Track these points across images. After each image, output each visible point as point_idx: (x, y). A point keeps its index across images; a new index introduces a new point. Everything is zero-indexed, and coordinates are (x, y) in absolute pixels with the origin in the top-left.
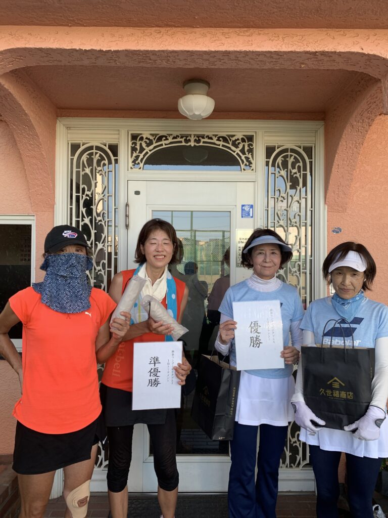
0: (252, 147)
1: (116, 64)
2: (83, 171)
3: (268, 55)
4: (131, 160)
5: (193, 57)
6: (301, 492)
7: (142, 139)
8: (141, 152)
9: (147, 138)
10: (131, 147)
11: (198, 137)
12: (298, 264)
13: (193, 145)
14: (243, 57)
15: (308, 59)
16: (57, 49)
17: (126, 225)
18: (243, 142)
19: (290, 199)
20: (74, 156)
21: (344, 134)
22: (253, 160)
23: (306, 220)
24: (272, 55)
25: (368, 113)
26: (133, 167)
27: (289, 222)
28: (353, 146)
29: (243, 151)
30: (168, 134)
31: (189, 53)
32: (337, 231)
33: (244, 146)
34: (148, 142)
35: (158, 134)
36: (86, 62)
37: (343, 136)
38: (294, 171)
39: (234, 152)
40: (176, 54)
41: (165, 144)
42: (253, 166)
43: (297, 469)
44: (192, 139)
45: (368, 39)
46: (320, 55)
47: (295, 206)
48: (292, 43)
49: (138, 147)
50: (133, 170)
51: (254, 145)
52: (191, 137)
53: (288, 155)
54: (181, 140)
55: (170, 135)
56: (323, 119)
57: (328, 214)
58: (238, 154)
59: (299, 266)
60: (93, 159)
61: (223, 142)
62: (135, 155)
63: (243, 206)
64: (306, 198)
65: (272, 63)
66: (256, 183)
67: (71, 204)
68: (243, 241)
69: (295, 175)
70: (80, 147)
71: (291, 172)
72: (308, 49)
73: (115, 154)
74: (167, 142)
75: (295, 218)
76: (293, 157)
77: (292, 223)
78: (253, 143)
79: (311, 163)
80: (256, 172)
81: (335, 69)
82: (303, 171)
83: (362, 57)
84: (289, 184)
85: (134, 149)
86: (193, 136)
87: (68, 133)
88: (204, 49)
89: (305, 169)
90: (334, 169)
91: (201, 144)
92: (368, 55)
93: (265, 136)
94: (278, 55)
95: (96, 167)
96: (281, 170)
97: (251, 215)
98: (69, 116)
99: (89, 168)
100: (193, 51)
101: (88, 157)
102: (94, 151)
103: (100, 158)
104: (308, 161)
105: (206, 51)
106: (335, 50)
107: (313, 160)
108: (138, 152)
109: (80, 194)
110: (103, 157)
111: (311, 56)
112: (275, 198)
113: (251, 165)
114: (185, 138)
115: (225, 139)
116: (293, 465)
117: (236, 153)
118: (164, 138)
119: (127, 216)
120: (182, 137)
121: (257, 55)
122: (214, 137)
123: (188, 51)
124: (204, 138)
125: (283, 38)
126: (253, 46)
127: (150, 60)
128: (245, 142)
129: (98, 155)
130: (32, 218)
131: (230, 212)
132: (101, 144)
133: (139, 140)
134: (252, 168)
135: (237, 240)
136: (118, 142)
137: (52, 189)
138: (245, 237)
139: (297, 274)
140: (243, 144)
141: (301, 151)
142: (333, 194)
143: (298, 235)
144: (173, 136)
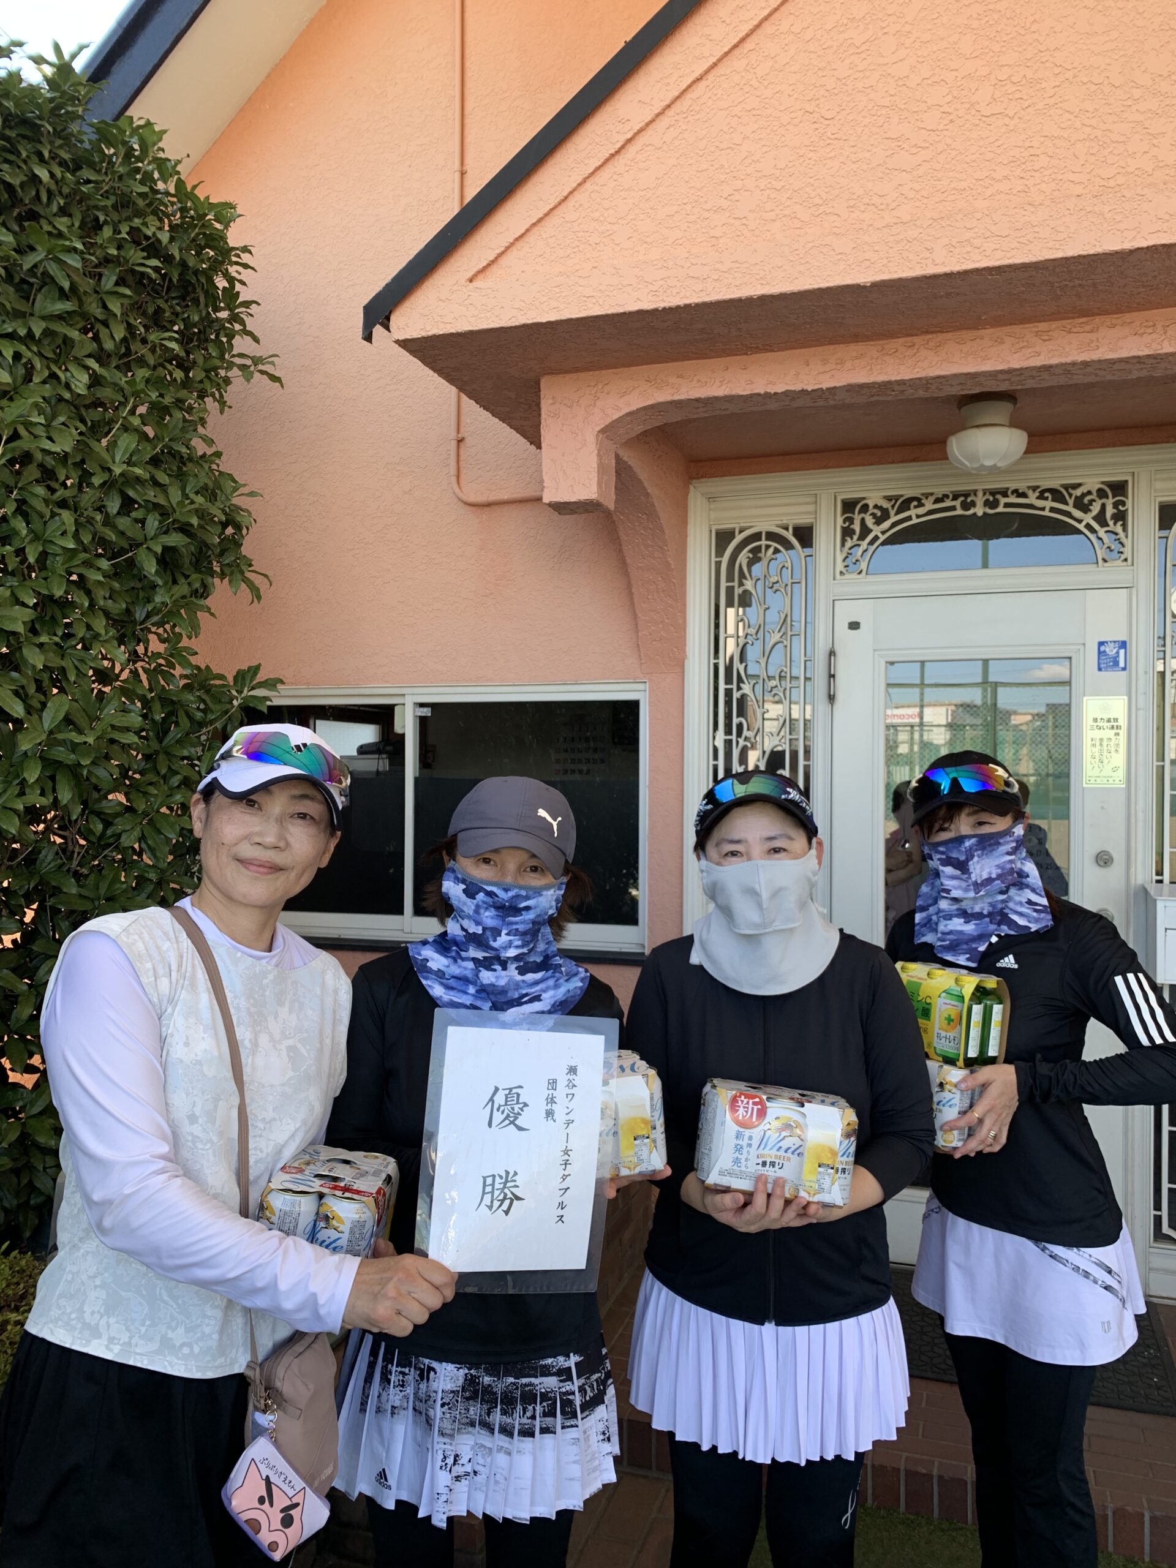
0: (1122, 509)
1: (828, 402)
2: (740, 586)
3: (1134, 361)
4: (840, 558)
5: (976, 380)
7: (865, 509)
8: (862, 538)
9: (876, 507)
10: (842, 527)
11: (993, 495)
13: (980, 514)
14: (1081, 369)
16: (726, 397)
17: (830, 696)
18: (1100, 498)
20: (722, 556)
22: (1127, 537)
24: (1143, 361)
26: (844, 570)
29: (1101, 519)
30: (923, 494)
31: (970, 376)
33: (1103, 506)
34: (879, 514)
35: (902, 496)
36: (773, 406)
39: (1080, 521)
41: (918, 516)
42: (1127, 551)
44: (980, 500)
49: (857, 527)
50: (845, 577)
51: (1129, 505)
52: (975, 495)
54: (953, 503)
55: (927, 495)
58: (1088, 526)
60: (761, 558)
61: (1053, 500)
62: (849, 543)
63: (1101, 644)
65: (1145, 370)
66: (1134, 590)
67: (718, 655)
68: (1101, 724)
70: (734, 537)
73: (807, 543)
74: (921, 511)
78: (1127, 497)
80: (1133, 563)
85: (847, 532)
86: (980, 494)
87: (710, 509)
88: (1001, 367)
91: (1001, 509)
93: (1155, 480)
94: (1156, 359)
95: (768, 575)
97: (1122, 664)
98: (712, 476)
99: (753, 578)
101: (751, 556)
102: (763, 542)
103: (776, 557)
108: (855, 537)
110: (782, 553)
113: (1122, 549)
114: (962, 499)
115: (1057, 495)
117: (1084, 523)
118: (915, 503)
119: (832, 676)
120: (955, 498)
122: (1030, 493)
124: (1008, 497)
125: (1164, 328)
128: (1107, 497)
129: (771, 550)
130: (641, 686)
131: (1070, 658)
132: (778, 526)
133: (860, 512)
134: (1123, 557)
135: (1087, 721)
136: (813, 520)
137: (681, 628)
138: (1106, 717)
140: (1101, 502)
144: (934, 497)
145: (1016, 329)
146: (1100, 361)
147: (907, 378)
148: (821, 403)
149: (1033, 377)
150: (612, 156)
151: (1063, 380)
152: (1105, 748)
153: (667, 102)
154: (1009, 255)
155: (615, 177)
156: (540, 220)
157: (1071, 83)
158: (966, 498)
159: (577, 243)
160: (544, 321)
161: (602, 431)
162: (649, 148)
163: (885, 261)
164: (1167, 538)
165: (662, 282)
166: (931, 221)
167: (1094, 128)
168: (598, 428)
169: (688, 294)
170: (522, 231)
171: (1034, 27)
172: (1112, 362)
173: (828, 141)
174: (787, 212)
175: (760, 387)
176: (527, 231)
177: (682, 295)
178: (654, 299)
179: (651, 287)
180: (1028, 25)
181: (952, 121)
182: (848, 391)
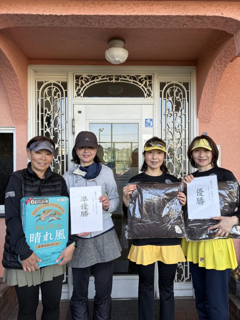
0: (151, 83)
1: (66, 25)
2: (45, 99)
3: (163, 18)
4: (75, 92)
5: (115, 20)
6: (185, 297)
7: (82, 78)
8: (81, 86)
9: (85, 78)
10: (76, 83)
11: (118, 77)
12: (181, 156)
13: (114, 82)
14: (147, 20)
15: (188, 21)
16: (28, 15)
17: (73, 132)
20: (39, 90)
21: (209, 73)
22: (152, 91)
23: (185, 128)
24: (166, 19)
26: (77, 96)
27: (175, 130)
28: (215, 80)
29: (145, 85)
30: (98, 75)
31: (113, 17)
33: (146, 83)
35: (92, 75)
36: (47, 24)
38: (177, 98)
39: (140, 86)
40: (104, 18)
41: (97, 82)
42: (152, 95)
43: (182, 283)
44: (114, 79)
45: (225, 8)
46: (196, 18)
47: (179, 120)
48: (178, 10)
49: (80, 83)
50: (76, 98)
52: (113, 77)
53: (173, 88)
54: (107, 79)
55: (100, 76)
56: (196, 65)
57: (199, 124)
58: (142, 87)
60: (51, 91)
61: (133, 79)
62: (78, 88)
63: (146, 120)
64: (185, 115)
65: (165, 24)
66: (154, 105)
67: (38, 120)
70: (43, 84)
71: (176, 98)
72: (188, 14)
73: (66, 88)
74: (98, 80)
75: (178, 127)
76: (177, 89)
77: (177, 130)
78: (152, 80)
79: (188, 92)
80: (154, 98)
81: (205, 28)
82: (183, 98)
83: (222, 19)
84: (174, 106)
85: (77, 85)
86: (114, 76)
87: (36, 75)
88: (122, 14)
89: (184, 97)
90: (203, 96)
91: (119, 81)
92: (226, 18)
93: (159, 76)
94: (169, 18)
95: (54, 96)
96: (169, 97)
97: (151, 125)
98: (35, 64)
99: (49, 97)
100: (115, 15)
101: (49, 90)
102: (52, 86)
103: (56, 91)
104: (186, 91)
105: (123, 16)
106: (205, 15)
107: (189, 91)
108: (79, 86)
109: (44, 113)
110: (58, 90)
111: (190, 19)
112: (166, 115)
113: (151, 94)
114: (109, 77)
115: (134, 78)
116: (179, 280)
118: (96, 78)
119: (73, 127)
120: (107, 77)
121: (156, 18)
122: (127, 77)
123: (112, 16)
124: (121, 78)
125: (173, 7)
126: (154, 12)
127: (88, 22)
128: (147, 80)
130: (14, 129)
131: (138, 123)
132: (57, 82)
135: (143, 141)
136: (67, 81)
139: (180, 162)
140: (145, 81)
141: (182, 85)
142: (202, 111)
143: (181, 138)
144: (102, 76)
145: (128, 2)
175: (40, 12)
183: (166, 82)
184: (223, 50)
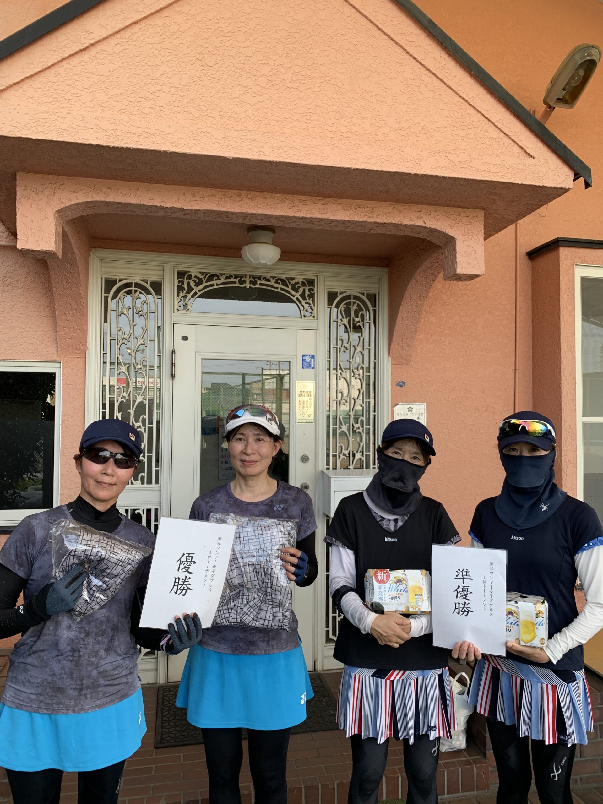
0: (312, 292)
1: (191, 217)
3: (341, 222)
4: (176, 302)
7: (190, 277)
8: (189, 291)
9: (195, 277)
10: (177, 285)
11: (254, 278)
13: (248, 287)
17: (172, 375)
18: (303, 286)
19: (353, 349)
20: (108, 294)
21: (408, 287)
22: (314, 306)
23: (369, 372)
24: (345, 223)
25: (431, 270)
26: (179, 309)
27: (352, 375)
28: (418, 299)
29: (303, 296)
30: (220, 274)
32: (401, 384)
33: (304, 290)
34: (197, 281)
35: (209, 273)
37: (408, 289)
39: (294, 296)
40: (255, 216)
41: (217, 285)
42: (315, 312)
44: (248, 281)
45: (429, 214)
46: (387, 225)
47: (358, 357)
48: (363, 214)
49: (185, 286)
50: (178, 312)
51: (315, 291)
52: (246, 277)
53: (350, 302)
54: (235, 280)
55: (222, 274)
56: (388, 266)
57: (392, 367)
58: (297, 299)
59: (362, 421)
60: (131, 297)
61: (281, 284)
62: (181, 294)
63: (303, 356)
64: (369, 350)
65: (344, 227)
66: (318, 331)
67: (105, 350)
68: (303, 394)
69: (358, 324)
70: (116, 283)
71: (354, 321)
72: (378, 221)
73: (159, 291)
74: (219, 282)
75: (358, 370)
76: (356, 305)
77: (356, 376)
78: (314, 287)
79: (375, 311)
80: (317, 319)
81: (401, 234)
82: (367, 320)
83: (425, 229)
84: (351, 333)
85: (180, 289)
86: (248, 277)
87: (102, 266)
90: (399, 321)
91: (257, 286)
92: (430, 228)
93: (328, 281)
94: (350, 222)
96: (343, 318)
97: (312, 366)
98: (103, 248)
100: (271, 215)
101: (126, 295)
102: (133, 288)
103: (141, 298)
104: (371, 309)
105: (283, 216)
106: (401, 223)
107: (377, 309)
108: (185, 292)
109: (117, 338)
110: (144, 295)
111: (380, 225)
112: (337, 348)
113: (312, 312)
114: (239, 278)
115: (284, 283)
117: (296, 297)
118: (216, 278)
119: (173, 365)
120: (236, 277)
122: (271, 279)
123: (267, 215)
124: (261, 280)
125: (355, 208)
126: (328, 214)
128: (306, 286)
129: (138, 293)
130: (58, 365)
131: (290, 362)
132: (142, 280)
133: (186, 279)
134: (313, 315)
135: (298, 393)
136: (162, 280)
137: (84, 332)
138: (305, 390)
139: (361, 430)
140: (303, 288)
141: (364, 298)
142: (397, 346)
143: (361, 388)
144: (226, 276)
145: (291, 197)
146: (328, 219)
147: (237, 211)
148: (188, 217)
149: (295, 222)
150: (81, 51)
151: (308, 226)
152: (305, 406)
153: (117, 30)
154: (301, 159)
155: (82, 63)
156: (31, 76)
157: (328, 83)
158: (241, 278)
159: (57, 97)
160: (34, 138)
161: (58, 211)
162: (104, 52)
163: (240, 148)
164: (331, 308)
165: (113, 132)
166: (263, 133)
167: (338, 107)
168: (57, 209)
169: (129, 142)
170: (19, 80)
171: (311, 51)
172: (332, 221)
173: (209, 78)
174: (185, 110)
175: (157, 202)
176: (22, 80)
177: (125, 141)
178: (107, 140)
179: (105, 133)
180: (308, 49)
181: (273, 85)
182: (204, 213)
183: (337, 292)
184: (429, 261)
